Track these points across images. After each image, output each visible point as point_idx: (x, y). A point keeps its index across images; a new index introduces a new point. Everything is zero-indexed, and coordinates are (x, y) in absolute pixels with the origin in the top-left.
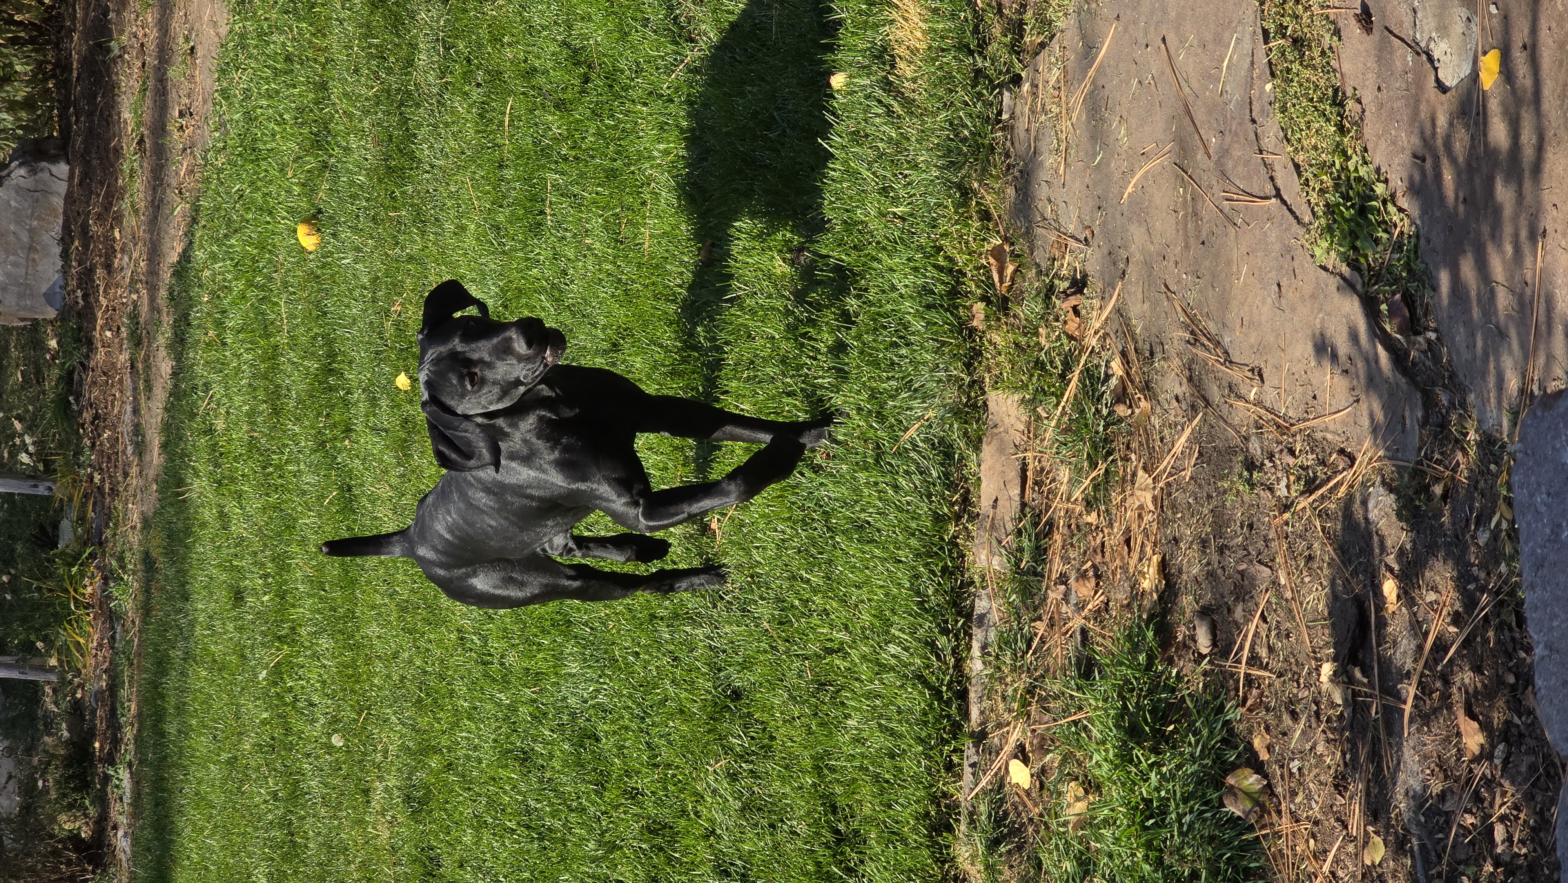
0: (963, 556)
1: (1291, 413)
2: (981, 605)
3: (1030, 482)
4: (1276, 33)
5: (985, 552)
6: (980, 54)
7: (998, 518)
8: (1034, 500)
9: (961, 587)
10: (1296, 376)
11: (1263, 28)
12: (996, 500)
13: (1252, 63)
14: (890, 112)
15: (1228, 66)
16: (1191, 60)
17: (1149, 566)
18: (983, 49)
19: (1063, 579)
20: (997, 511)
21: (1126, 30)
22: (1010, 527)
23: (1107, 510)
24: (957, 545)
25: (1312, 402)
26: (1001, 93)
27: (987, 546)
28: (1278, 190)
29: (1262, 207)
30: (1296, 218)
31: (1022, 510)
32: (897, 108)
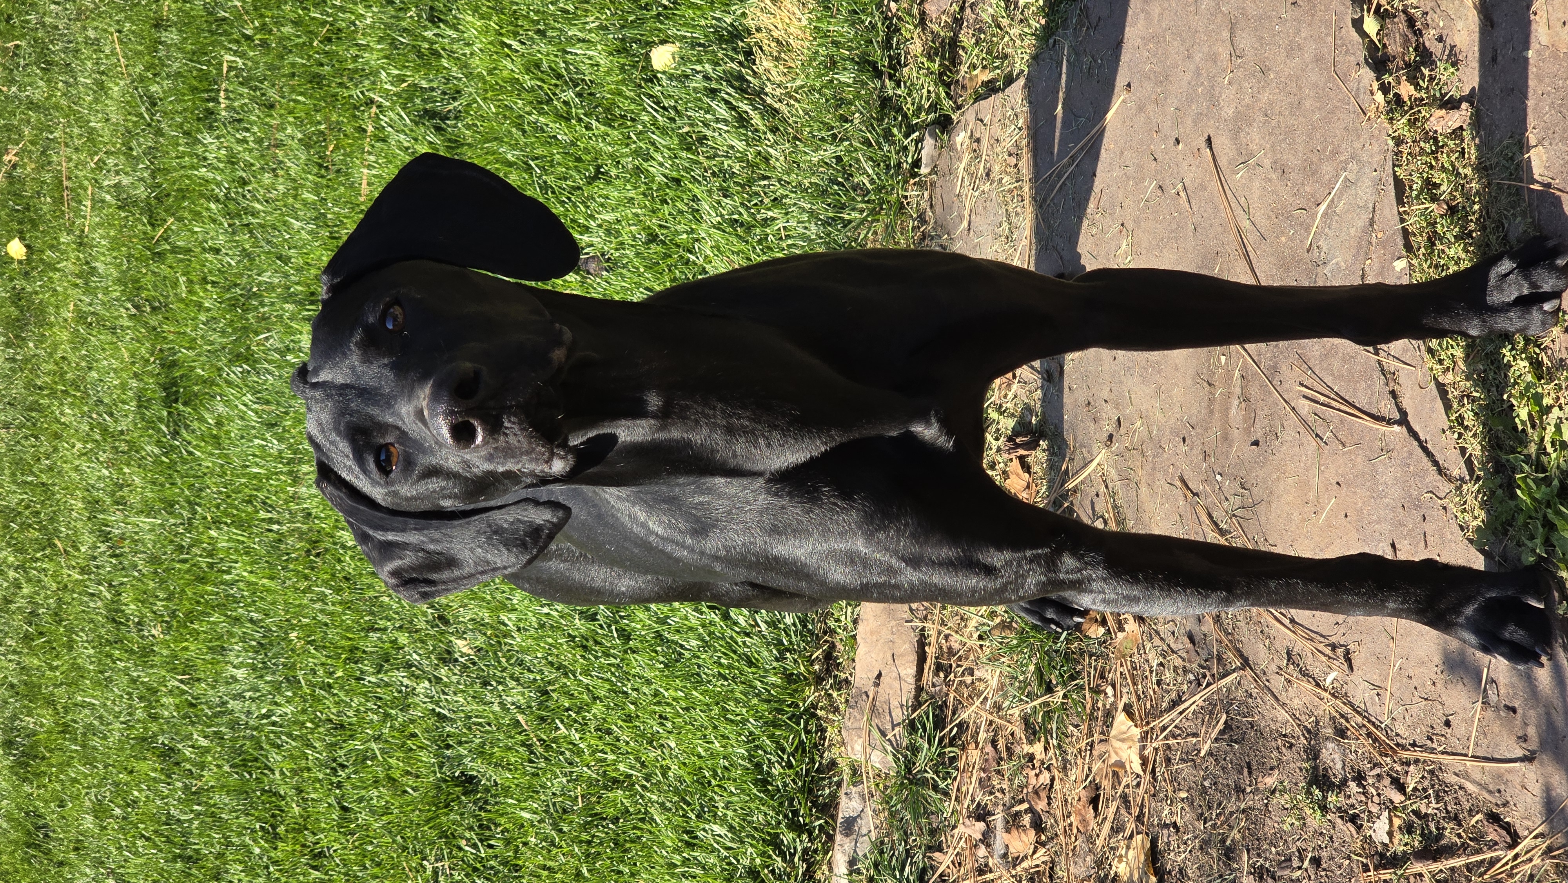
0: (823, 730)
1: (1400, 728)
2: (848, 806)
3: (930, 663)
4: (1421, 192)
5: (860, 741)
6: (891, 77)
7: (881, 698)
8: (934, 685)
9: (818, 771)
10: (1415, 682)
11: (1396, 178)
12: (879, 675)
13: (1372, 222)
14: (743, 120)
15: (1325, 214)
16: (1256, 184)
17: (1128, 848)
18: (896, 70)
19: (981, 814)
20: (880, 689)
21: (1141, 109)
22: (898, 715)
23: (1060, 747)
24: (814, 715)
25: (1440, 729)
26: (920, 140)
27: (863, 733)
28: (1404, 414)
29: (1371, 429)
30: (1436, 463)
31: (917, 697)
32: (756, 120)
